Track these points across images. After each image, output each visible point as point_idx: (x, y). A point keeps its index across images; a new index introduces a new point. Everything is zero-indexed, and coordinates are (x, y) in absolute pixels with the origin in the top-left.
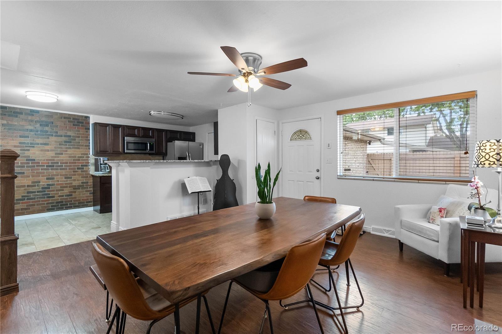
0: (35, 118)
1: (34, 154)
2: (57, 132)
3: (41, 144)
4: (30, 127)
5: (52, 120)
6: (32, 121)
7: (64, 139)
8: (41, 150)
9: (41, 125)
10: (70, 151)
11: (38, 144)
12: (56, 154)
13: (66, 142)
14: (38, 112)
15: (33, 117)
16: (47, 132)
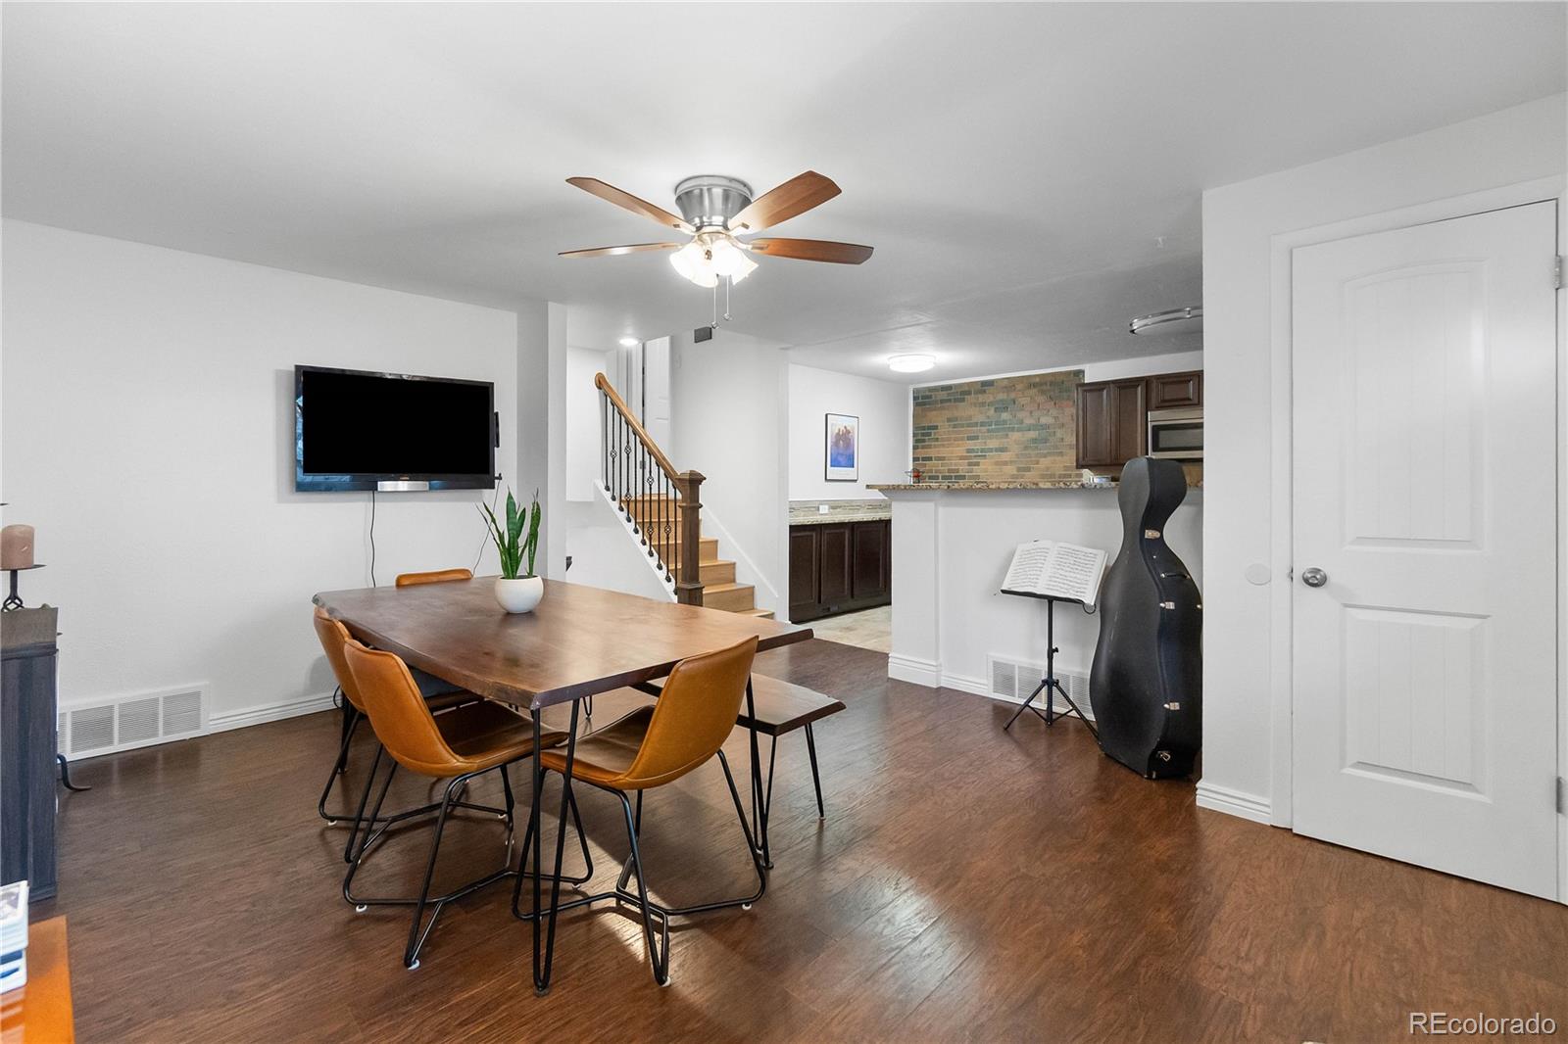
0: (988, 398)
1: (986, 471)
2: (1022, 422)
3: (997, 450)
4: (981, 418)
5: (1013, 395)
6: (983, 404)
7: (1033, 434)
8: (997, 463)
9: (996, 410)
10: (1045, 462)
11: (991, 450)
12: (1019, 469)
13: (1034, 440)
14: (990, 383)
15: (986, 395)
16: (1005, 422)
